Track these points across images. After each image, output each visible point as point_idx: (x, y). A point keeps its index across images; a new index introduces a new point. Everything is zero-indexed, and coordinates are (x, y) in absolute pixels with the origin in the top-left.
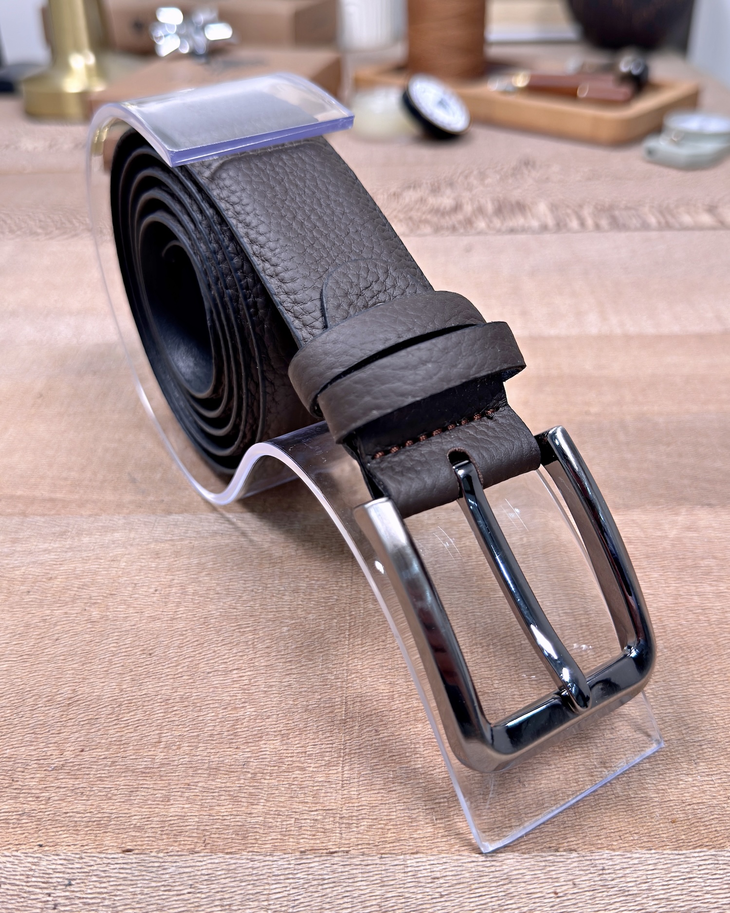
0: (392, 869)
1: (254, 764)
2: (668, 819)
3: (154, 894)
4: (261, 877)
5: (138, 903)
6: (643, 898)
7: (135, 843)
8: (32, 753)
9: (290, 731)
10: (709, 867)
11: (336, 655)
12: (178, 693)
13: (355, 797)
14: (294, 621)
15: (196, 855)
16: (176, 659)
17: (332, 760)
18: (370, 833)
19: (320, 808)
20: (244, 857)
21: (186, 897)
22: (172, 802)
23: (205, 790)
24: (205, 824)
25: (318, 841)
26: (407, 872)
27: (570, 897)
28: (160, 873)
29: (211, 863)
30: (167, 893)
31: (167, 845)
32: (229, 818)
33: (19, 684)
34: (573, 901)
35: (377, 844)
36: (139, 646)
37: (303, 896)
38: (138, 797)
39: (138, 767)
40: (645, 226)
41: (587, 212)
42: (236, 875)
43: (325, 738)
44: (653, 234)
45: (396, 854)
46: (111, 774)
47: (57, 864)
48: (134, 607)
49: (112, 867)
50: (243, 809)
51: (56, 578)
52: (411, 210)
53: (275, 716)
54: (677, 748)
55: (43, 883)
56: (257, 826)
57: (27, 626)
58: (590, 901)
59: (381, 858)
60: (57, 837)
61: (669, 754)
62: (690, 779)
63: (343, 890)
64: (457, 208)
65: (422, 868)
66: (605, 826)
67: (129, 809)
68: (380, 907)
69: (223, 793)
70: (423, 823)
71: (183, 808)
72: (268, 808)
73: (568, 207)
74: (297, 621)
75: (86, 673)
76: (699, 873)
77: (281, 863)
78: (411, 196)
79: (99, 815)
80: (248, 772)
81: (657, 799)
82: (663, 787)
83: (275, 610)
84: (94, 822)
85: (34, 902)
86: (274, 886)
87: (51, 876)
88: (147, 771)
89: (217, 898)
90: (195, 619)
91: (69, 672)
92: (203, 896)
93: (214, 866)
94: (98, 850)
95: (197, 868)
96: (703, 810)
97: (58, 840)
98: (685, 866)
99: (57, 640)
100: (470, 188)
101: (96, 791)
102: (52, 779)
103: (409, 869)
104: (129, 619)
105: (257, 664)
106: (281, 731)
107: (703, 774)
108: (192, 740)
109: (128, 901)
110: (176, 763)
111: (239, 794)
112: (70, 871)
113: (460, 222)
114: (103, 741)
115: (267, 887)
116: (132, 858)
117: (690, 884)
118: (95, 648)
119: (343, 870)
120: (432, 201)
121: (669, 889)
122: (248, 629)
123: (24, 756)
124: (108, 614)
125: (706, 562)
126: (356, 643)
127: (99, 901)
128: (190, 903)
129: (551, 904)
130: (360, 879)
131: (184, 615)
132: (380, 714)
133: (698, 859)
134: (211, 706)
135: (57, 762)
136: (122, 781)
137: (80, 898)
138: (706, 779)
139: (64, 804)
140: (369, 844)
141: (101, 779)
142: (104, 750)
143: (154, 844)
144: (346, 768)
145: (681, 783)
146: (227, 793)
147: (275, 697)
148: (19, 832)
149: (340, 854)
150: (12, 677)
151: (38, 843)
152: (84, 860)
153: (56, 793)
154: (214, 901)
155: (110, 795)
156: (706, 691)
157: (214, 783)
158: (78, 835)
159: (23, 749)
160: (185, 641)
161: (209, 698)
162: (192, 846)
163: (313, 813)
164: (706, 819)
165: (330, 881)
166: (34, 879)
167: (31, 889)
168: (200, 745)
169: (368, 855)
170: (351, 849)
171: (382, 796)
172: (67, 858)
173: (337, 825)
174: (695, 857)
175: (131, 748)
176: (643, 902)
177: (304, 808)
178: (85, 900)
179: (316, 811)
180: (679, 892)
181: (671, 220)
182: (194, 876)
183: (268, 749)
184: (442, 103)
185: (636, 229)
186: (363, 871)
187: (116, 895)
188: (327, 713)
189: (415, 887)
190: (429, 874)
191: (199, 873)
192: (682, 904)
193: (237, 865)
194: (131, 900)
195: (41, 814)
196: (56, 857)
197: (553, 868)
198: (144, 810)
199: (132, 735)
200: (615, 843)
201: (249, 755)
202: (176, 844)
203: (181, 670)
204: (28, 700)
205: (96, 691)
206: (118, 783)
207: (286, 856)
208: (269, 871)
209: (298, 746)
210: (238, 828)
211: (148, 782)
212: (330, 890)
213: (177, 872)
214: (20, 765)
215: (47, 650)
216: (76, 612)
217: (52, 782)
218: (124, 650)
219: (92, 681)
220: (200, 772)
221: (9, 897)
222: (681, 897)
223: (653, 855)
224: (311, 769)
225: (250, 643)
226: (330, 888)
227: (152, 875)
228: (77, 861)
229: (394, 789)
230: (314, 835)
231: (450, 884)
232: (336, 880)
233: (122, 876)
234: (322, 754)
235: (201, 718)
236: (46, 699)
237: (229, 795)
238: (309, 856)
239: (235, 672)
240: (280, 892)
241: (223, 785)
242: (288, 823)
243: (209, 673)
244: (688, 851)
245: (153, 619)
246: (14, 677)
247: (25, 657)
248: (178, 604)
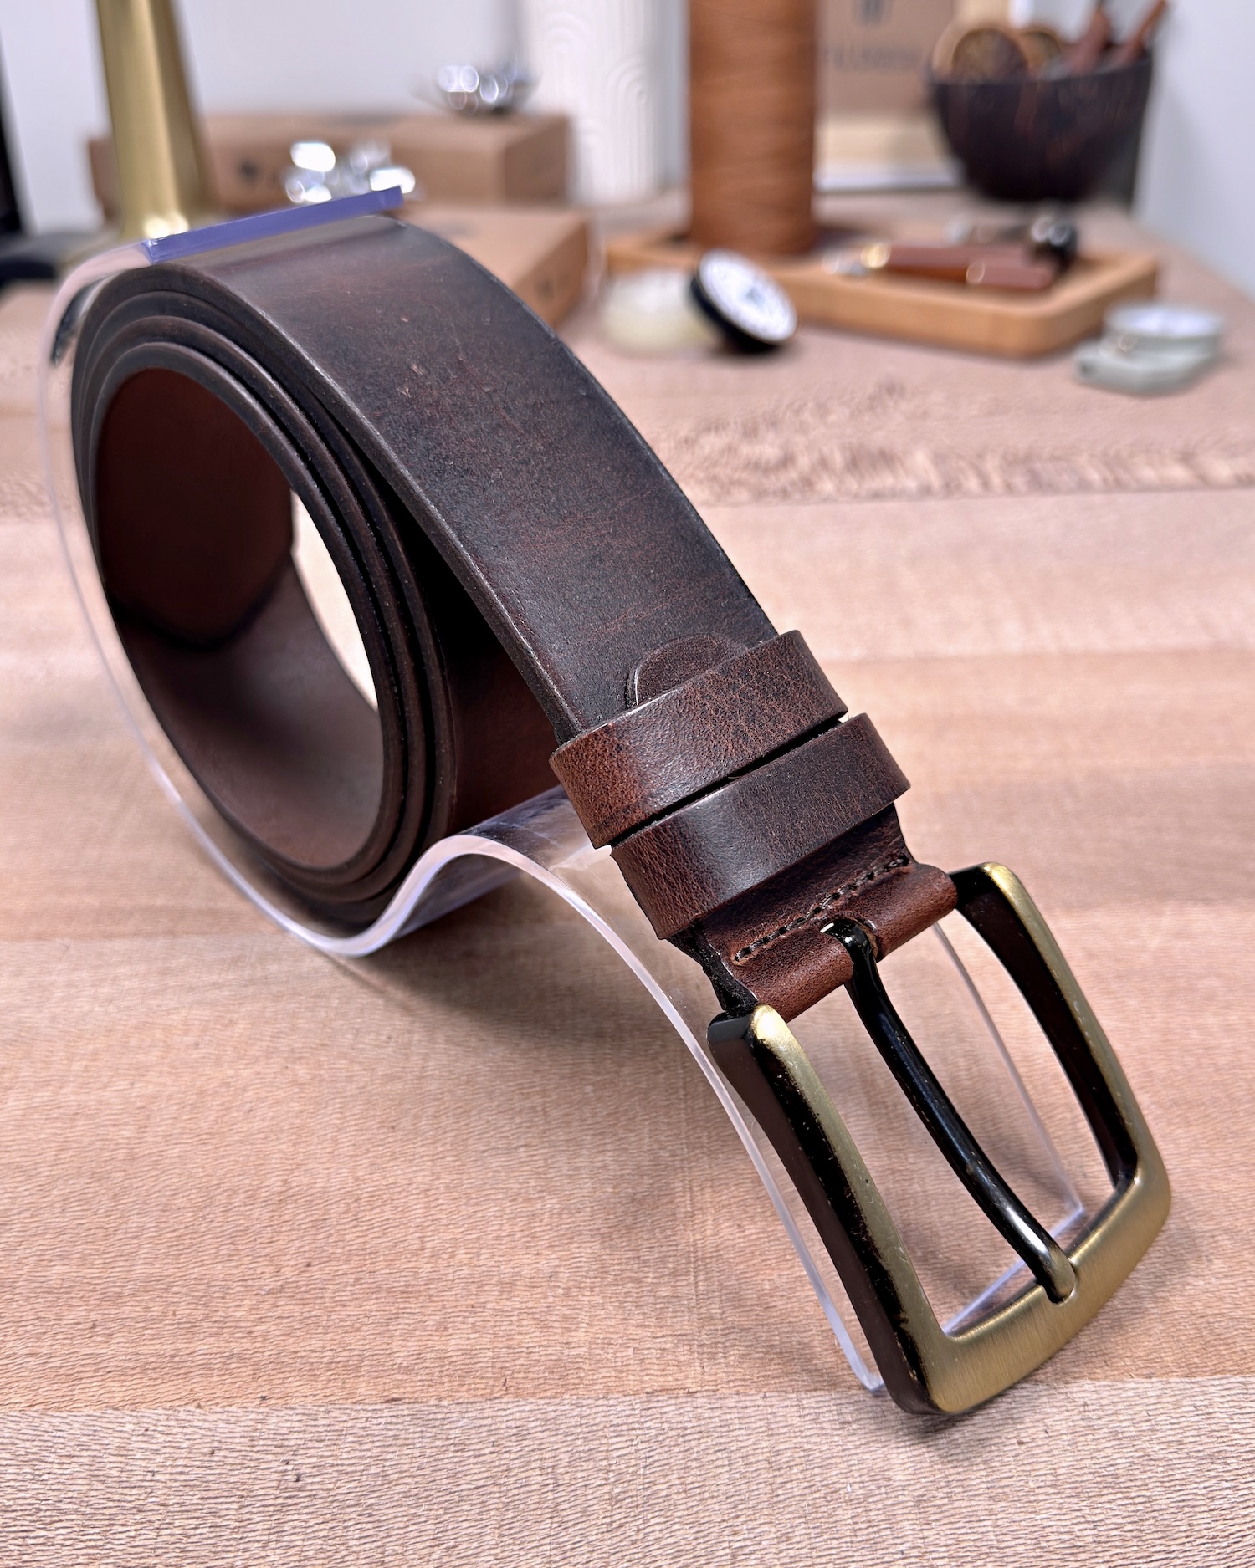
0: (782, 1412)
1: (564, 1275)
2: (1173, 1337)
3: (441, 1457)
4: (595, 1428)
5: (419, 1469)
6: (1144, 1442)
7: (402, 1390)
8: (234, 1272)
9: (612, 1230)
10: (1235, 1398)
11: (669, 1124)
12: (442, 1181)
13: (718, 1316)
14: (599, 1078)
15: (497, 1401)
16: (431, 1133)
17: (679, 1267)
18: (745, 1366)
19: (669, 1333)
20: (566, 1402)
21: (488, 1458)
22: (451, 1331)
23: (498, 1313)
24: (502, 1359)
25: (670, 1378)
26: (804, 1416)
27: (1040, 1443)
28: (446, 1427)
29: (519, 1412)
30: (459, 1454)
31: (452, 1391)
32: (537, 1350)
33: (201, 1175)
34: (1046, 1448)
35: (755, 1379)
36: (374, 1116)
37: (657, 1451)
38: (400, 1327)
39: (395, 1284)
40: (1084, 486)
41: (992, 465)
42: (557, 1427)
43: (666, 1237)
44: (1097, 499)
45: (786, 1392)
46: (355, 1296)
47: (292, 1421)
48: (360, 1062)
49: (375, 1421)
50: (557, 1337)
51: (236, 1023)
52: (715, 464)
53: (588, 1209)
54: (1179, 1241)
55: (276, 1446)
56: (580, 1360)
57: (202, 1093)
58: (1069, 1448)
59: (765, 1397)
60: (287, 1385)
61: (1168, 1249)
62: (1201, 1283)
63: (714, 1443)
64: (787, 461)
65: (825, 1409)
66: (1082, 1348)
67: (388, 1344)
68: (770, 1463)
69: (525, 1316)
70: (818, 1349)
71: (468, 1339)
72: (592, 1335)
73: (960, 457)
74: (606, 1077)
75: (301, 1156)
76: (1221, 1406)
77: (621, 1409)
78: (711, 443)
79: (346, 1353)
80: (559, 1287)
81: (1155, 1311)
82: (1163, 1294)
83: (570, 1062)
84: (339, 1362)
85: (266, 1472)
86: (614, 1440)
87: (286, 1437)
88: (410, 1289)
89: (533, 1459)
90: (453, 1077)
91: (275, 1156)
92: (513, 1456)
93: (524, 1415)
94: (349, 1401)
95: (499, 1419)
96: (1223, 1324)
97: (289, 1390)
98: (1202, 1398)
99: (250, 1111)
100: (803, 429)
101: (337, 1321)
102: (268, 1307)
103: (807, 1411)
104: (356, 1078)
105: (553, 1138)
106: (599, 1229)
107: (1220, 1276)
108: (471, 1246)
109: (405, 1467)
110: (450, 1277)
111: (548, 1317)
112: (313, 1429)
113: (793, 483)
114: (339, 1251)
115: (604, 1441)
116: (404, 1409)
117: (1209, 1422)
118: (309, 1120)
119: (711, 1415)
120: (747, 450)
121: (1180, 1428)
122: (534, 1089)
123: (222, 1276)
124: (322, 1072)
125: (1204, 984)
126: (697, 1107)
127: (362, 1468)
128: (495, 1467)
129: (1014, 1453)
130: (737, 1427)
131: (437, 1072)
132: (742, 1203)
133: (1219, 1388)
134: (493, 1197)
135: (274, 1283)
136: (372, 1306)
137: (333, 1465)
138: (1224, 1281)
139: (291, 1341)
140: (745, 1380)
141: (341, 1303)
142: (341, 1262)
143: (431, 1389)
144: (701, 1278)
145: (1188, 1287)
146: (531, 1316)
147: (586, 1183)
148: (229, 1381)
149: (705, 1394)
150: (188, 1166)
151: (260, 1395)
152: (333, 1415)
153: (277, 1325)
154: (529, 1462)
155: (357, 1325)
156: (1217, 1161)
157: (509, 1303)
158: (316, 1381)
159: (219, 1266)
160: (442, 1107)
161: (488, 1187)
162: (488, 1391)
163: (658, 1340)
164: (1227, 1335)
165: (693, 1430)
166: (261, 1442)
167: (259, 1456)
168: (483, 1251)
169: (746, 1394)
170: (719, 1387)
171: (757, 1315)
172: (306, 1412)
173: (696, 1355)
174: (1215, 1386)
175: (381, 1258)
176: (1144, 1446)
177: (645, 1334)
178: (340, 1468)
179: (663, 1336)
180: (1195, 1433)
181: (1125, 477)
182: (496, 1429)
183: (583, 1254)
184: (752, 296)
185: (1070, 491)
186: (740, 1415)
187: (385, 1460)
188: (663, 1204)
189: (818, 1435)
190: (836, 1417)
191: (503, 1426)
192: (1200, 1448)
193: (557, 1413)
194: (408, 1466)
195: (258, 1355)
196: (291, 1412)
197: (1013, 1405)
198: (410, 1344)
199: (380, 1240)
200: (1098, 1371)
201: (556, 1263)
202: (464, 1389)
203: (440, 1149)
204: (218, 1197)
205: (318, 1181)
206: (368, 1307)
207: (627, 1398)
208: (604, 1419)
209: (627, 1248)
210: (551, 1363)
211: (413, 1306)
212: (696, 1442)
213: (470, 1426)
214: (217, 1289)
215: (236, 1126)
216: (274, 1070)
217: (269, 1310)
218: (353, 1123)
219: (310, 1166)
220: (487, 1288)
221: (229, 1467)
222: (1197, 1439)
223: (1155, 1385)
224: (649, 1280)
225: (539, 1109)
226: (695, 1439)
227: (434, 1430)
228: (322, 1415)
229: (773, 1304)
230: (663, 1370)
231: (867, 1430)
232: (703, 1428)
233: (391, 1433)
234: (663, 1261)
235: (479, 1214)
236: (242, 1196)
237: (534, 1319)
238: (660, 1398)
239: (522, 1149)
240: (623, 1448)
241: (524, 1305)
242: (624, 1354)
243: (483, 1152)
244: (1205, 1378)
245: (391, 1078)
246: (192, 1166)
247: (204, 1137)
248: (426, 1057)
